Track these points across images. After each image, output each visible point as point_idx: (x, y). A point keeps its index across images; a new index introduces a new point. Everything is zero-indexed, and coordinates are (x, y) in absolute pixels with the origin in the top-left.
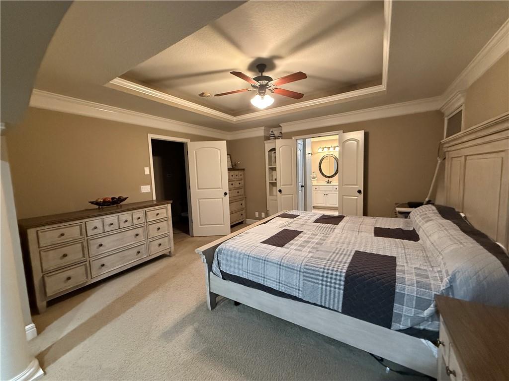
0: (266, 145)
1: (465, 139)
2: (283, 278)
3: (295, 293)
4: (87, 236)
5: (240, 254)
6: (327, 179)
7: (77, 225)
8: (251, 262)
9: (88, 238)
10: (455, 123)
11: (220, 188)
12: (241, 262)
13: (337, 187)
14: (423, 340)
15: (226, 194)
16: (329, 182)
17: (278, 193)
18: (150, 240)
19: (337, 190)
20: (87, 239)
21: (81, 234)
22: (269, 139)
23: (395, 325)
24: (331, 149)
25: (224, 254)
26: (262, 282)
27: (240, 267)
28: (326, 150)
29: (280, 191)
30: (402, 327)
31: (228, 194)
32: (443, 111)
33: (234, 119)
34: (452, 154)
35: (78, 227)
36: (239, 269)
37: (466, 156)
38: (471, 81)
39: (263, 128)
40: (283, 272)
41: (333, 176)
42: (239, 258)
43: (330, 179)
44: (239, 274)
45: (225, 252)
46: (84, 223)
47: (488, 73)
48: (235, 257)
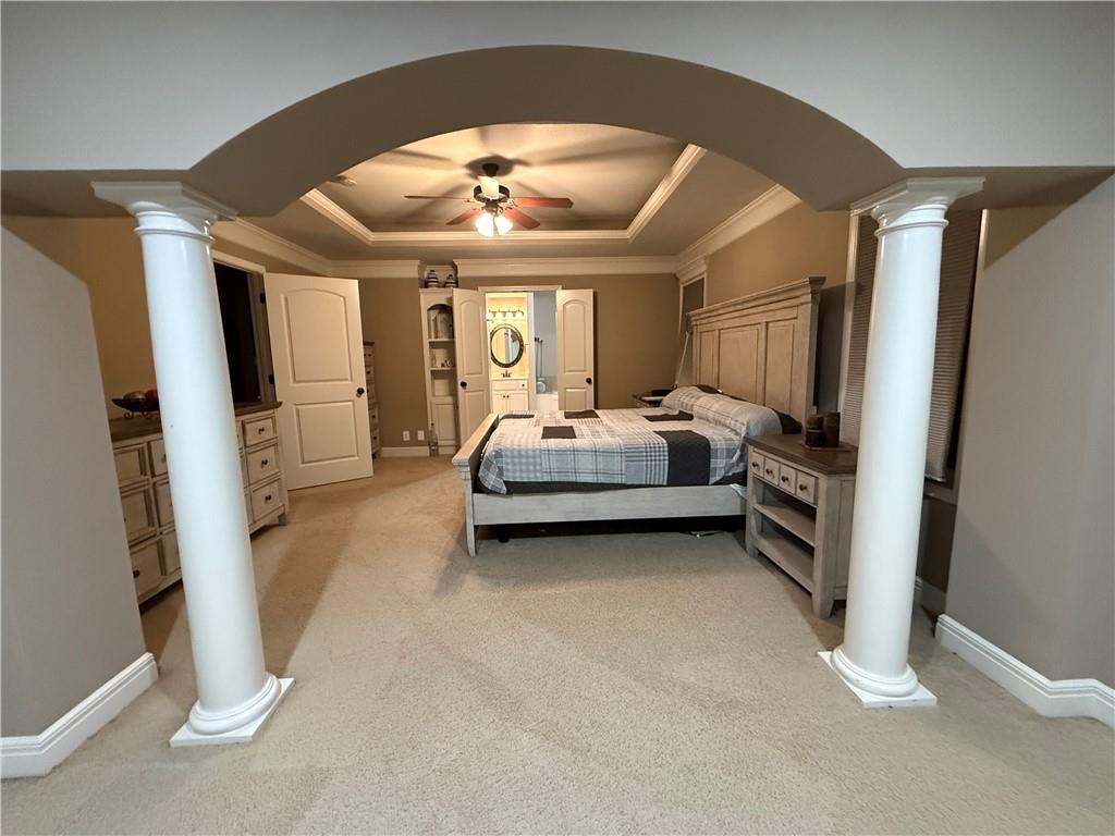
0: (422, 297)
1: (721, 312)
2: (601, 466)
3: (617, 480)
4: (153, 476)
5: (534, 451)
6: (504, 370)
7: (134, 450)
8: (553, 459)
9: (155, 479)
10: (695, 292)
11: (347, 380)
12: (538, 460)
13: (525, 382)
14: (732, 486)
15: (360, 392)
16: (506, 375)
17: (460, 387)
18: (253, 487)
19: (526, 387)
20: (154, 484)
21: (143, 472)
22: (426, 286)
23: (712, 480)
24: (509, 315)
25: (507, 456)
26: (572, 478)
27: (538, 468)
28: (499, 315)
29: (464, 384)
30: (718, 478)
31: (365, 394)
32: (678, 276)
33: (372, 237)
34: (701, 328)
35: (136, 453)
36: (535, 471)
37: (720, 330)
38: (712, 249)
39: (417, 262)
40: (600, 459)
41: (513, 364)
42: (534, 457)
43: (509, 370)
44: (536, 477)
45: (509, 453)
46: (145, 445)
47: (733, 245)
48: (527, 457)
